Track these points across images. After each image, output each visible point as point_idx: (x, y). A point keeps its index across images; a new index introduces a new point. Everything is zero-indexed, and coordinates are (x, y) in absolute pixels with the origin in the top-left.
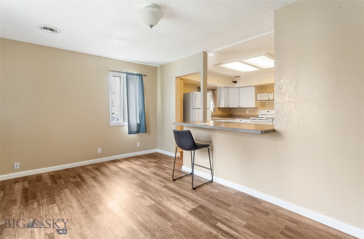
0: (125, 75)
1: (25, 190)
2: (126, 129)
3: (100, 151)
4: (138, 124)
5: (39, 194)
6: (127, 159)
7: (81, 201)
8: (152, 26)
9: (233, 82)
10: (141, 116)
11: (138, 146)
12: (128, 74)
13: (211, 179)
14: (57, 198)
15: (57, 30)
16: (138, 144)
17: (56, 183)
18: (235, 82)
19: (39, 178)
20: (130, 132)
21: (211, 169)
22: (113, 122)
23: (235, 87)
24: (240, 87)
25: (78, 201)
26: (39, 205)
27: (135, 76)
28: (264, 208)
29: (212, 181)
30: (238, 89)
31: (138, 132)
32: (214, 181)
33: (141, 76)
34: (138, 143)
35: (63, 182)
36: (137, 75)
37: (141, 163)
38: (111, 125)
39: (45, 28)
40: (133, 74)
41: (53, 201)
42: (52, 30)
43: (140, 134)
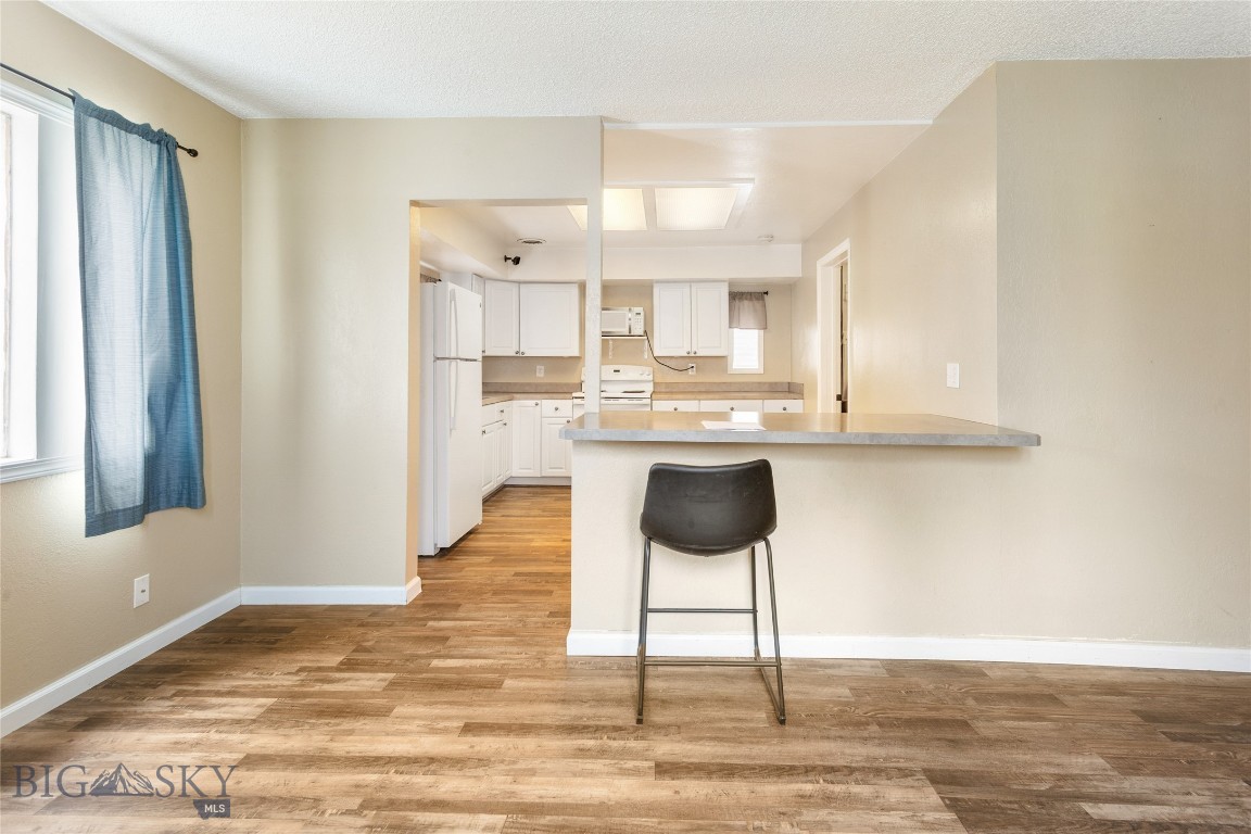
4: (146, 457)
9: (506, 259)
10: (161, 401)
11: (139, 598)
12: (85, 110)
16: (140, 590)
18: (517, 261)
20: (105, 521)
23: (510, 278)
24: (519, 283)
27: (135, 140)
28: (1017, 685)
30: (514, 288)
33: (168, 145)
34: (141, 583)
36: (144, 132)
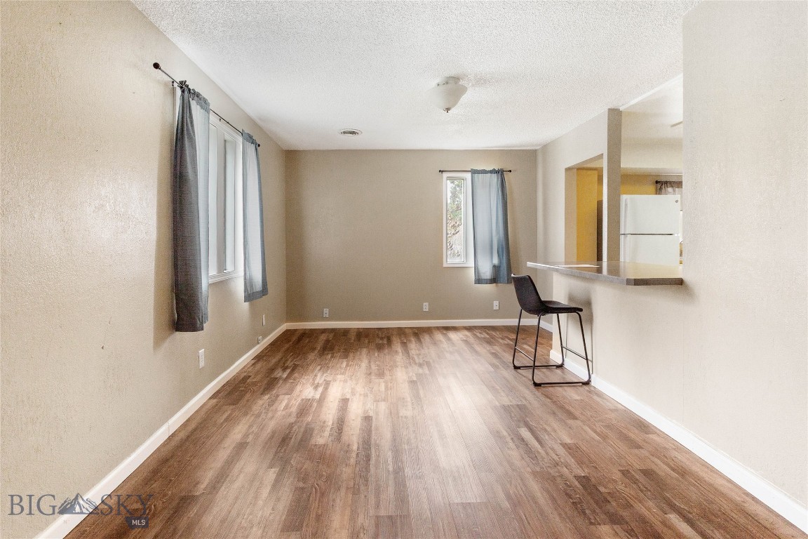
0: (469, 176)
1: (327, 341)
2: (471, 275)
3: (427, 307)
4: (494, 266)
5: (337, 348)
6: (469, 329)
7: (372, 363)
8: (448, 110)
10: (500, 250)
11: (496, 308)
12: (474, 172)
13: (586, 379)
14: (351, 355)
15: (358, 132)
16: (496, 305)
17: (359, 340)
19: (346, 332)
20: (479, 281)
21: (587, 359)
22: (450, 261)
25: (370, 362)
26: (332, 357)
27: (489, 175)
29: (587, 383)
31: (494, 280)
32: (592, 383)
33: (500, 173)
34: (496, 303)
35: (367, 341)
36: (493, 172)
37: (488, 337)
38: (445, 265)
39: (344, 133)
40: (484, 172)
41: (346, 357)
42: (353, 133)
43: (499, 284)
